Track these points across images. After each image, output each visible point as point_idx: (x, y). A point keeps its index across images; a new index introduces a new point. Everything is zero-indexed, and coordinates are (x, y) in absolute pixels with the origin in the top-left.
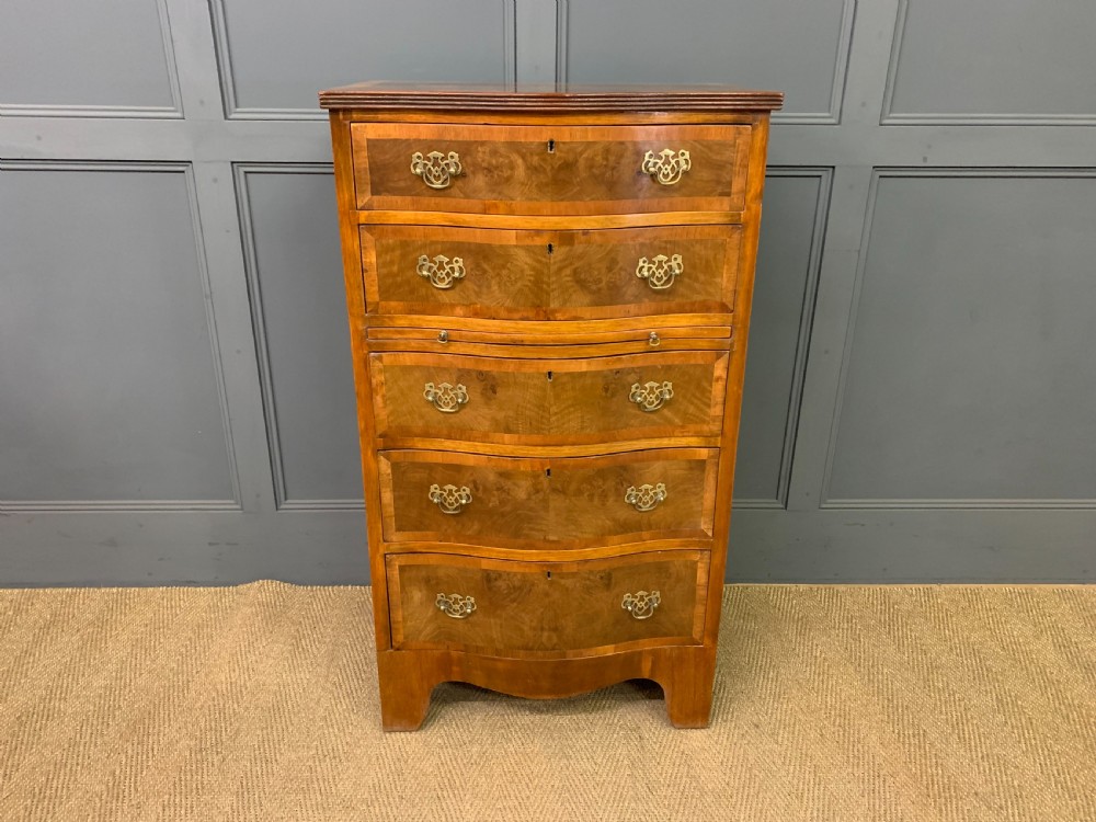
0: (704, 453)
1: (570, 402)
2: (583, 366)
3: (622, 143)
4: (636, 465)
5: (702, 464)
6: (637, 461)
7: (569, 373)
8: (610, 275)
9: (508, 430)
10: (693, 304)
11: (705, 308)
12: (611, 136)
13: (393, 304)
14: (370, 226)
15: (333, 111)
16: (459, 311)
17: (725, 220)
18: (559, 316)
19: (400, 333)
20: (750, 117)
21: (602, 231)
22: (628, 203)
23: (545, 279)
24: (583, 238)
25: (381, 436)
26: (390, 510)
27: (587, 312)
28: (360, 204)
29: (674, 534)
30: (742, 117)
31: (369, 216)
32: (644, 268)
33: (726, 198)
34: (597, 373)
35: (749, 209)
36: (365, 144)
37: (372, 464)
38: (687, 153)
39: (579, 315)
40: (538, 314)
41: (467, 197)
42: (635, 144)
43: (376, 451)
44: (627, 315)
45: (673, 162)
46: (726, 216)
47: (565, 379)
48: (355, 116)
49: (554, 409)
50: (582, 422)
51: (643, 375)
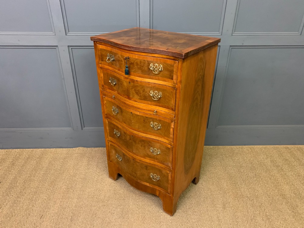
0: (169, 146)
1: (136, 121)
2: (138, 114)
3: (144, 60)
4: (152, 142)
5: (169, 149)
6: (153, 141)
7: (136, 114)
8: (143, 93)
9: (125, 123)
10: (165, 106)
11: (168, 108)
12: (141, 58)
13: (106, 86)
14: (101, 68)
15: (94, 41)
16: (116, 92)
17: (172, 86)
18: (132, 99)
19: (108, 93)
20: (177, 59)
21: (141, 82)
22: (146, 76)
23: (129, 90)
24: (136, 82)
25: (106, 114)
26: (108, 131)
27: (138, 101)
28: (100, 63)
29: (163, 164)
30: (176, 59)
31: (101, 66)
32: (152, 93)
33: (172, 80)
34: (142, 116)
35: (178, 85)
36: (100, 49)
37: (105, 120)
38: (162, 66)
39: (137, 100)
40: (128, 98)
41: (116, 66)
42: (148, 61)
43: (105, 118)
44: (148, 104)
45: (158, 67)
46: (173, 85)
47: (134, 115)
48: (98, 43)
49: (133, 121)
50: (139, 127)
51: (154, 120)
